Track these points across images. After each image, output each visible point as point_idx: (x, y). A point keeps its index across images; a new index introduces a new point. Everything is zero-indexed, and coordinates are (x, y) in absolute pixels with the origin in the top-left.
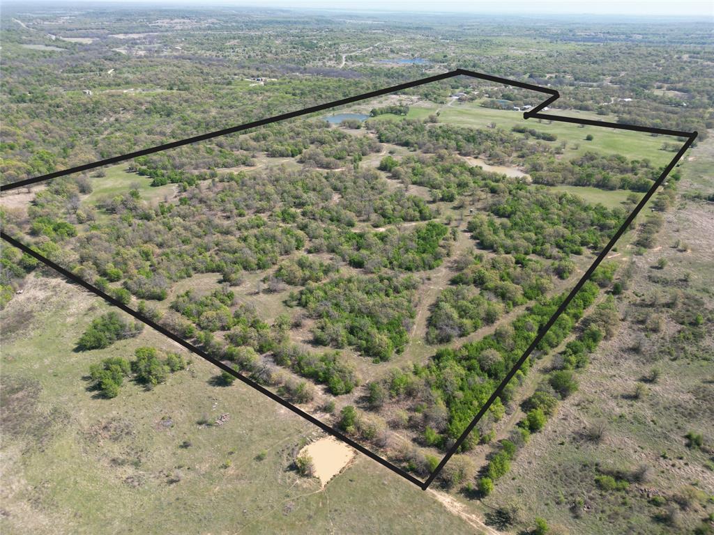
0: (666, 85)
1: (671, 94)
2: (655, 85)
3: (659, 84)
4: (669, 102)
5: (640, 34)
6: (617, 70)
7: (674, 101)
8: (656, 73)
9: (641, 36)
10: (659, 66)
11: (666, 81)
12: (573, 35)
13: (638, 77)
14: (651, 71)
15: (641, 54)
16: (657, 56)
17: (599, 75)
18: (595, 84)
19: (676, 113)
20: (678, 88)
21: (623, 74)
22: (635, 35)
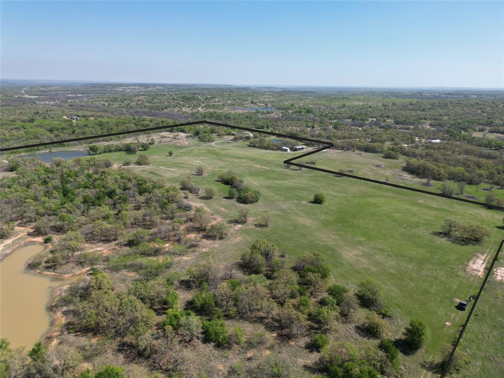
0: (488, 128)
1: (492, 136)
2: (477, 129)
3: (481, 127)
4: (488, 145)
5: (475, 95)
6: (441, 115)
7: (493, 143)
8: (481, 117)
9: (476, 96)
10: (484, 112)
11: (489, 124)
12: (420, 95)
13: (460, 121)
14: (475, 116)
15: (468, 104)
16: (484, 105)
17: (421, 119)
18: (412, 127)
19: (494, 158)
20: (501, 130)
21: (445, 118)
22: (471, 96)
